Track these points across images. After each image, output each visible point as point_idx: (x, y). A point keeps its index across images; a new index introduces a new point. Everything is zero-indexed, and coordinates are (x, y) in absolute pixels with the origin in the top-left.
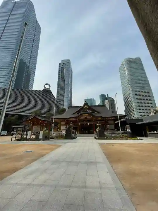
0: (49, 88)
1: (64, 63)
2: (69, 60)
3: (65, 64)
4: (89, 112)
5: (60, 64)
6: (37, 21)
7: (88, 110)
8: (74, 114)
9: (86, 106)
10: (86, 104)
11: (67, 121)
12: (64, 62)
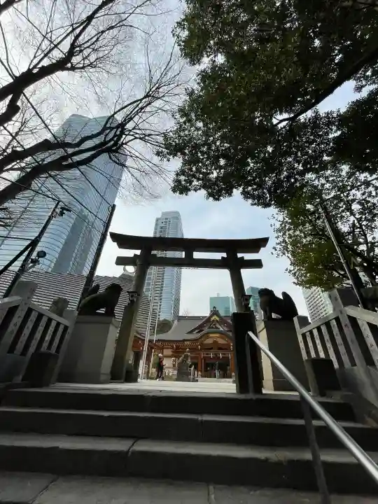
1: (166, 219)
2: (177, 213)
3: (168, 221)
4: (221, 329)
5: (157, 220)
7: (218, 326)
8: (191, 332)
9: (215, 317)
10: (215, 312)
11: (178, 348)
12: (167, 217)
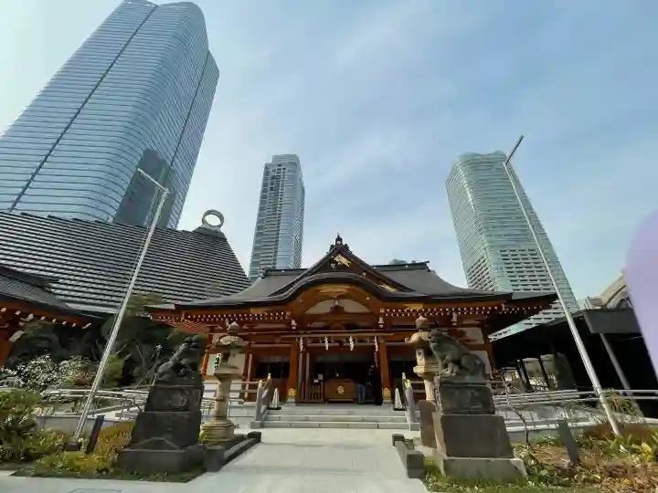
0: (220, 226)
3: (282, 168)
5: (267, 167)
6: (209, 52)
8: (281, 292)
9: (340, 260)
10: (339, 248)
12: (280, 163)
